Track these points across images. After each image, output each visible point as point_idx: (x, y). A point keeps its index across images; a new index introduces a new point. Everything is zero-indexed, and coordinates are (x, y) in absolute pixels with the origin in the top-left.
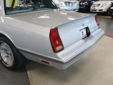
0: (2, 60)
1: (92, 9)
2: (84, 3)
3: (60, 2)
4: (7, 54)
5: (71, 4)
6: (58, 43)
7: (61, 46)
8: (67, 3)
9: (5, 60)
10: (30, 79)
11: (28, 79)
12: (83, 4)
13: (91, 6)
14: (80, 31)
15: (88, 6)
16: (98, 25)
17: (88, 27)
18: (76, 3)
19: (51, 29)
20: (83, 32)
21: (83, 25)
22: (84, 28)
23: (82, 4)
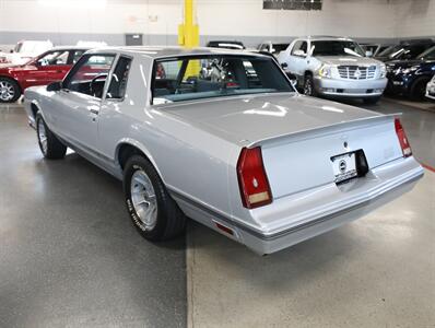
0: (134, 211)
1: (432, 90)
2: (407, 71)
3: (325, 65)
4: (146, 198)
5: (358, 71)
6: (256, 184)
7: (266, 193)
8: (348, 69)
9: (140, 211)
10: (188, 268)
11: (185, 267)
12: (401, 74)
13: (429, 80)
14: (332, 159)
15: (420, 79)
16: (404, 146)
17: (361, 150)
18: (377, 70)
19: (244, 149)
20: (342, 164)
21: (346, 145)
22: (350, 153)
23: (398, 71)
